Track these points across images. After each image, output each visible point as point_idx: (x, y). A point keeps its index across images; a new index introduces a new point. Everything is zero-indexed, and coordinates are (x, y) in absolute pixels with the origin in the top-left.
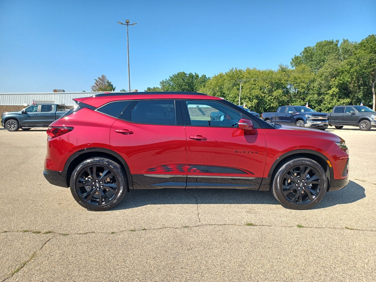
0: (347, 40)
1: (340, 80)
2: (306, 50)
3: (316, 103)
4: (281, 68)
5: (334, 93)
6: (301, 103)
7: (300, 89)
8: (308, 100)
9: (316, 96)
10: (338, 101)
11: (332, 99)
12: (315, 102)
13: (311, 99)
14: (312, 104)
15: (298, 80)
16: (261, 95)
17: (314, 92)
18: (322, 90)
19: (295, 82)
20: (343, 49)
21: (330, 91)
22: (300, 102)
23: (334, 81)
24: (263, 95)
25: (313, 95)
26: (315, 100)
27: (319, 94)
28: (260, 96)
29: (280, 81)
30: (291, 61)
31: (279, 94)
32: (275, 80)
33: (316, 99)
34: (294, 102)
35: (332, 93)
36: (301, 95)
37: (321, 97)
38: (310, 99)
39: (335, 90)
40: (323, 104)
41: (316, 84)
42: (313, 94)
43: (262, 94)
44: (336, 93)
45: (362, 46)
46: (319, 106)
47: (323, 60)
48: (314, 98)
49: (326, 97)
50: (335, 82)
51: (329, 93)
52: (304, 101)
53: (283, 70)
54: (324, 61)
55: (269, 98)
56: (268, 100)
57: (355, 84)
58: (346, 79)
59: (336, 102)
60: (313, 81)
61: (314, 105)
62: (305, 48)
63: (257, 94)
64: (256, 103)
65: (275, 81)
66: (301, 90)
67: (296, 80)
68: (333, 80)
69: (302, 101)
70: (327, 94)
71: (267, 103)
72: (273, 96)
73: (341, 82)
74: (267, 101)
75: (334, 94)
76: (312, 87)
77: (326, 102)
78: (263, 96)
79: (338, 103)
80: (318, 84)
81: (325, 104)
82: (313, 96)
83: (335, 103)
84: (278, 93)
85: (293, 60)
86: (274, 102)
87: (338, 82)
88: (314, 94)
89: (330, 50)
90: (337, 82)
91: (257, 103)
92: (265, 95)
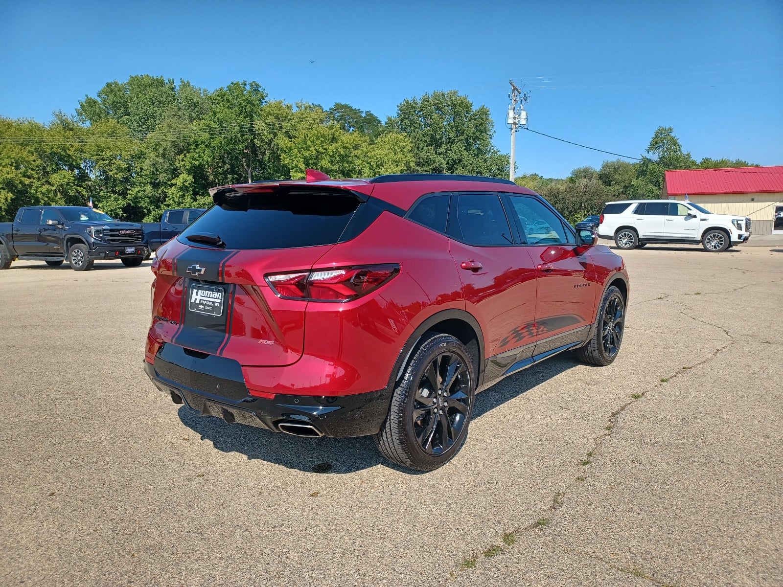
0: (188, 83)
1: (194, 159)
2: (111, 89)
3: (151, 202)
4: (61, 121)
5: (185, 183)
6: (119, 202)
7: (113, 172)
8: (133, 196)
9: (149, 188)
10: (195, 200)
11: (183, 196)
12: (148, 201)
13: (141, 194)
14: (143, 204)
15: (108, 152)
16: (20, 180)
17: (144, 181)
18: (162, 177)
19: (99, 155)
20: (186, 98)
21: (178, 180)
22: (116, 200)
23: (183, 161)
24: (27, 181)
25: (143, 187)
26: (148, 197)
27: (155, 185)
28: (18, 182)
29: (64, 150)
30: (79, 107)
31: (66, 180)
32: (52, 148)
33: (150, 195)
34: (104, 200)
35: (182, 185)
36: (115, 186)
37: (159, 192)
38: (137, 194)
39: (185, 178)
40: (165, 205)
41: (146, 164)
42: (142, 185)
43: (23, 179)
44: (189, 184)
45: (223, 100)
46: (157, 208)
47: (154, 116)
48: (146, 193)
49: (171, 191)
50: (185, 162)
51: (176, 184)
52: (125, 198)
53: (67, 127)
54: (153, 118)
55: (44, 189)
56: (42, 193)
57: (219, 169)
58: (206, 158)
59: (192, 203)
60: (140, 156)
61: (146, 207)
62: (109, 85)
63: (9, 176)
64: (9, 201)
65: (53, 150)
66: (117, 174)
67: (103, 152)
68: (181, 157)
69: (120, 198)
70: (172, 185)
71: (40, 202)
72: (52, 185)
73: (197, 163)
74: (40, 196)
75: (186, 186)
76: (139, 170)
77: (171, 202)
78: (27, 183)
79: (194, 203)
80: (151, 163)
81: (168, 205)
82: (143, 189)
83: (190, 204)
84: (63, 176)
85: (82, 106)
86: (57, 198)
87: (190, 163)
88: (145, 184)
89: (162, 97)
90: (188, 162)
91: (12, 199)
92: (32, 180)
